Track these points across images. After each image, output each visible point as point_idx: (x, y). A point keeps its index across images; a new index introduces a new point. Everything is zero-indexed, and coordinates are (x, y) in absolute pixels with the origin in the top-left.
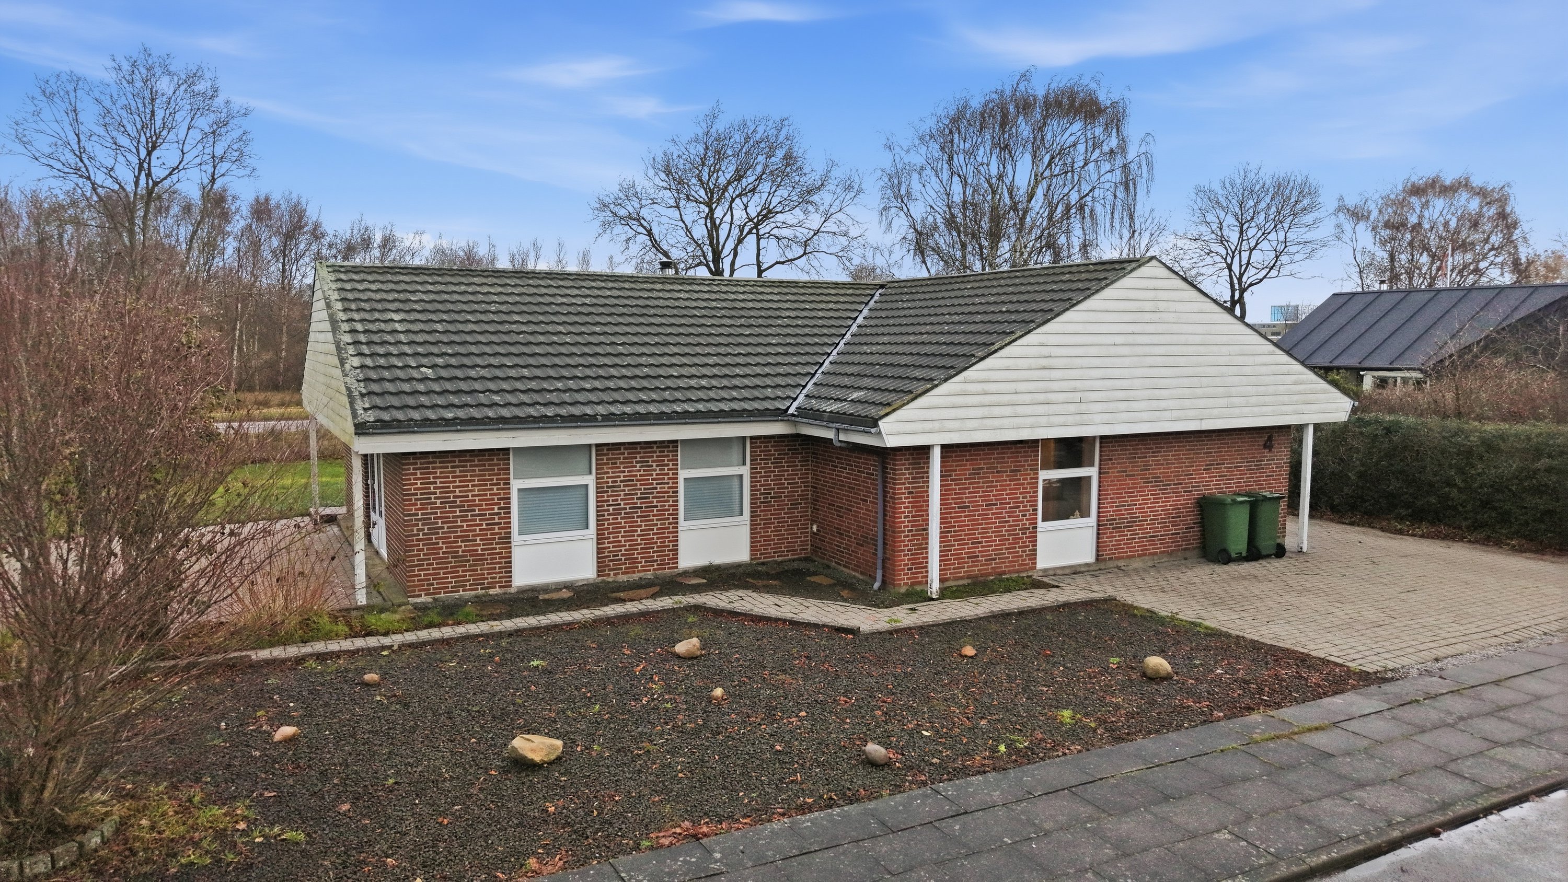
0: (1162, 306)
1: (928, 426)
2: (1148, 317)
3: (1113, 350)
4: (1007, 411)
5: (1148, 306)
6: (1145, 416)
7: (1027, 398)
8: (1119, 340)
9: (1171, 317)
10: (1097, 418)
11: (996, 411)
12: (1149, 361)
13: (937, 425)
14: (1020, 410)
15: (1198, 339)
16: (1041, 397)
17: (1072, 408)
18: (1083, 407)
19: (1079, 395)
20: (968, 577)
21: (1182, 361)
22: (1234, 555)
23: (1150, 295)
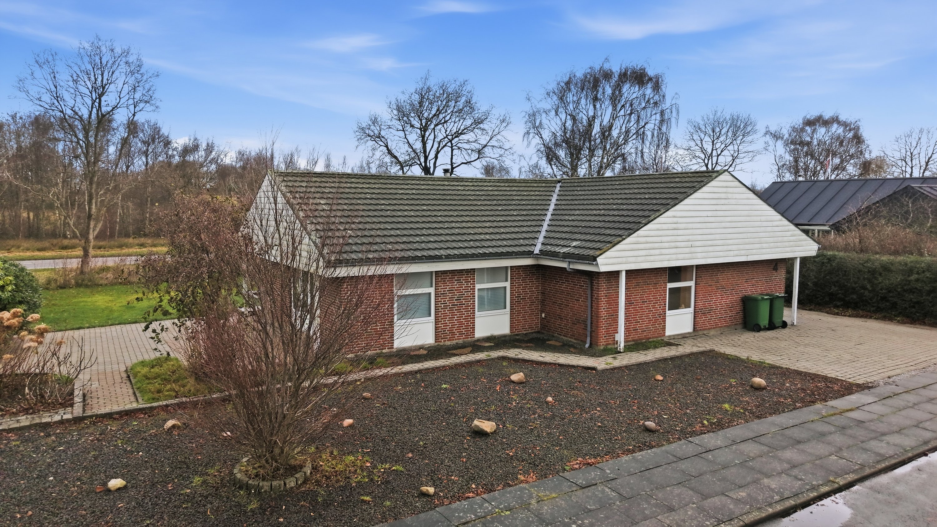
0: (730, 196)
1: (620, 260)
2: (723, 201)
3: (707, 219)
4: (657, 252)
5: (723, 196)
6: (721, 254)
7: (666, 245)
8: (710, 214)
9: (733, 202)
10: (699, 255)
11: (652, 252)
12: (723, 225)
13: (624, 259)
14: (664, 251)
15: (746, 213)
16: (673, 244)
17: (687, 250)
18: (693, 249)
19: (691, 243)
20: (633, 341)
21: (739, 224)
22: (762, 327)
23: (724, 190)
